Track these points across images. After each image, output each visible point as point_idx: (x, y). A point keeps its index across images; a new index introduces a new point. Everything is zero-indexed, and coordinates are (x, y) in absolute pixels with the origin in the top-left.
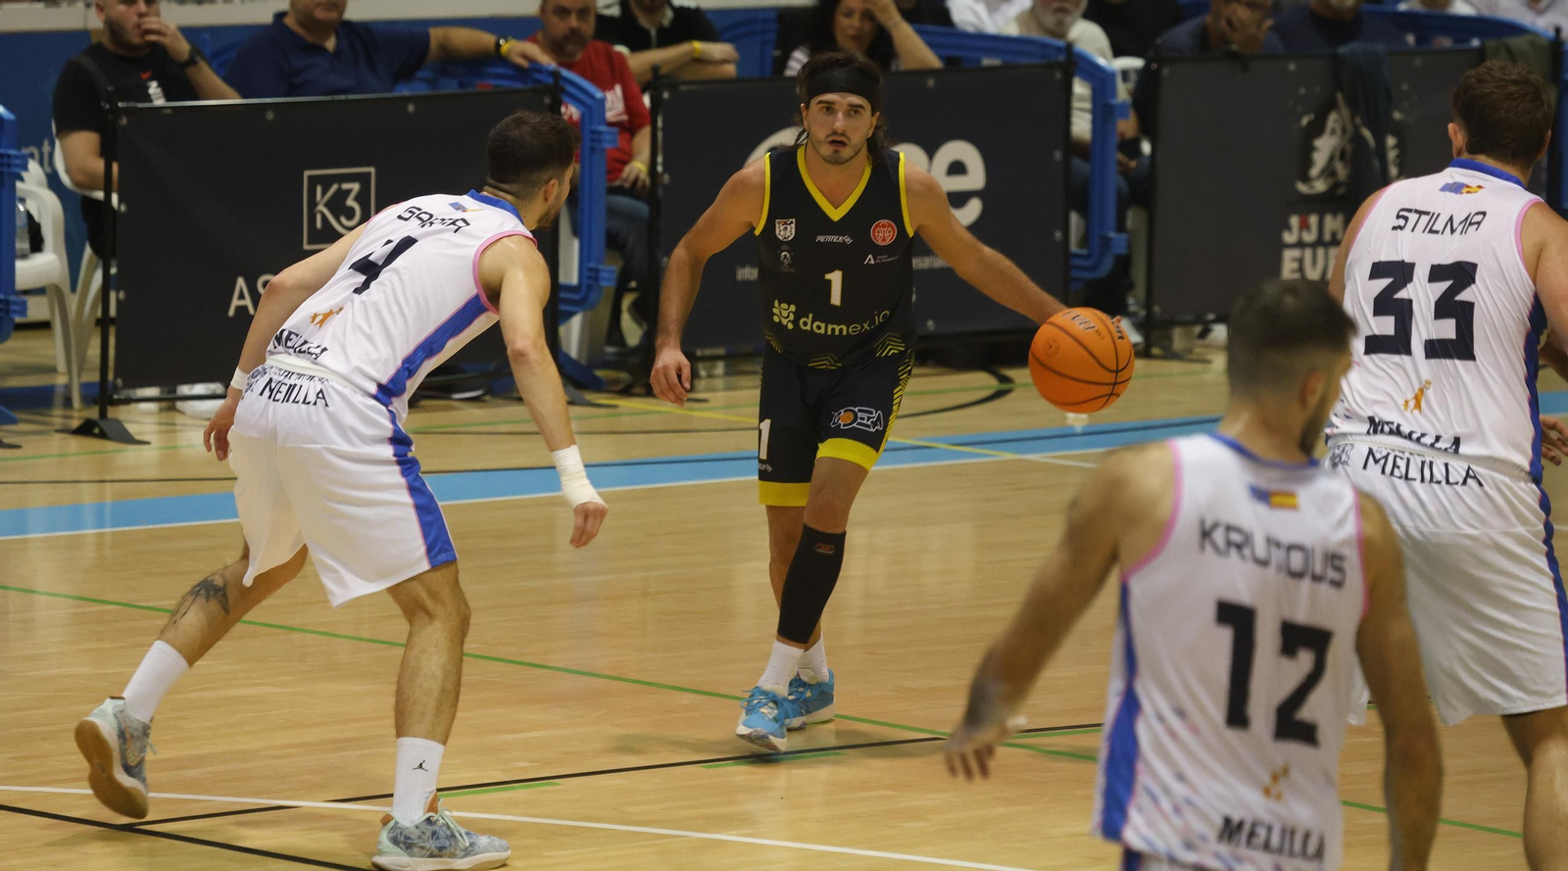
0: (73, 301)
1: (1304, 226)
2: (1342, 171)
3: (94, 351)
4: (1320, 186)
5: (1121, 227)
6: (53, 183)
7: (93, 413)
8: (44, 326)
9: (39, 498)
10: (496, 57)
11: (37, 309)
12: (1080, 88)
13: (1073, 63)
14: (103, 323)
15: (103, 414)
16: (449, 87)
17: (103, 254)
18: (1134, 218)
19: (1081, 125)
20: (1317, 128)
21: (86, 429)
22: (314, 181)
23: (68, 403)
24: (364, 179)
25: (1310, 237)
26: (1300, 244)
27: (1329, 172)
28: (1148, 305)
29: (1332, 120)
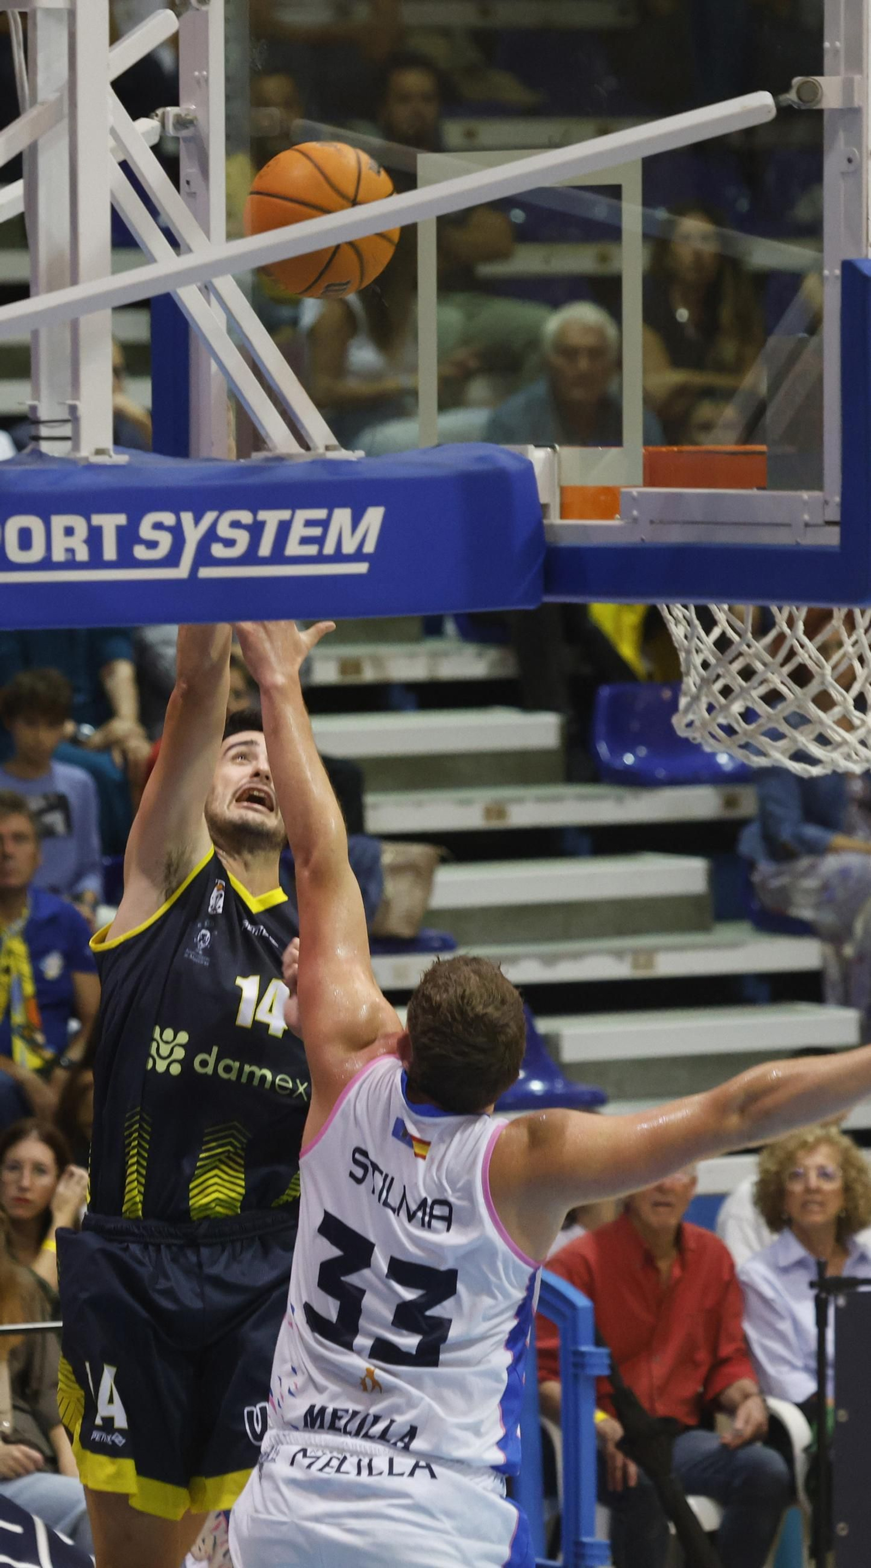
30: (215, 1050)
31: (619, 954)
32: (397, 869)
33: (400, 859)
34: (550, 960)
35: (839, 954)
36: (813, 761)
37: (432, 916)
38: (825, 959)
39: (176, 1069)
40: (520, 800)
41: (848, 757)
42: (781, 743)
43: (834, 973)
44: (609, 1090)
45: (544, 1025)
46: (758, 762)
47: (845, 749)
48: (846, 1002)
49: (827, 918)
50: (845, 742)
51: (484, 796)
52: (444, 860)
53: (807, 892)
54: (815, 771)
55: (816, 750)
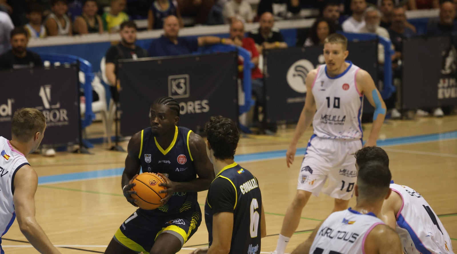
0: (108, 114)
1: (444, 82)
2: (454, 67)
3: (114, 127)
4: (448, 71)
5: (393, 84)
6: (102, 82)
7: (114, 144)
8: (100, 122)
9: (100, 168)
10: (220, 44)
11: (98, 117)
12: (381, 47)
13: (378, 40)
14: (116, 120)
15: (117, 145)
16: (208, 52)
17: (116, 101)
18: (396, 82)
19: (381, 57)
20: (447, 55)
21: (113, 149)
22: (172, 80)
23: (107, 142)
24: (185, 79)
25: (446, 85)
26: (443, 87)
27: (450, 67)
28: (401, 105)
29: (451, 53)
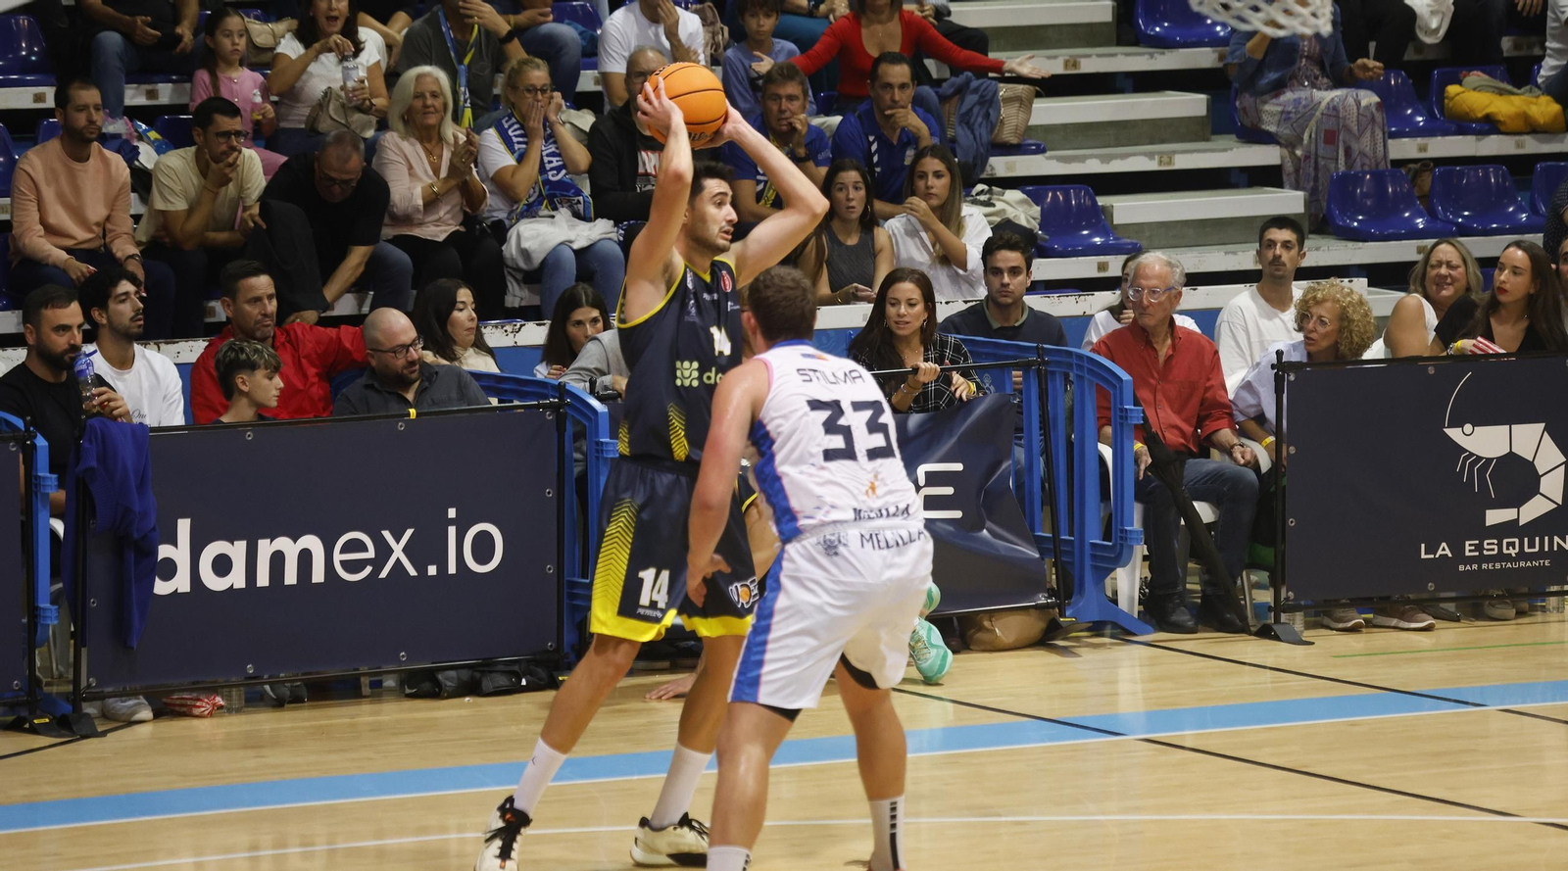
30: (714, 369)
31: (1150, 155)
32: (1008, 100)
33: (1010, 94)
34: (1106, 159)
35: (1293, 153)
36: (1280, 27)
37: (1030, 130)
38: (1282, 158)
39: (695, 383)
40: (1088, 56)
41: (1304, 24)
42: (1260, 15)
43: (1289, 167)
44: (1144, 243)
45: (1101, 201)
46: (1244, 27)
47: (1300, 19)
48: (1297, 187)
49: (1285, 131)
50: (1300, 15)
51: (1065, 53)
52: (1038, 95)
53: (1272, 114)
54: (1281, 33)
55: (1282, 19)
